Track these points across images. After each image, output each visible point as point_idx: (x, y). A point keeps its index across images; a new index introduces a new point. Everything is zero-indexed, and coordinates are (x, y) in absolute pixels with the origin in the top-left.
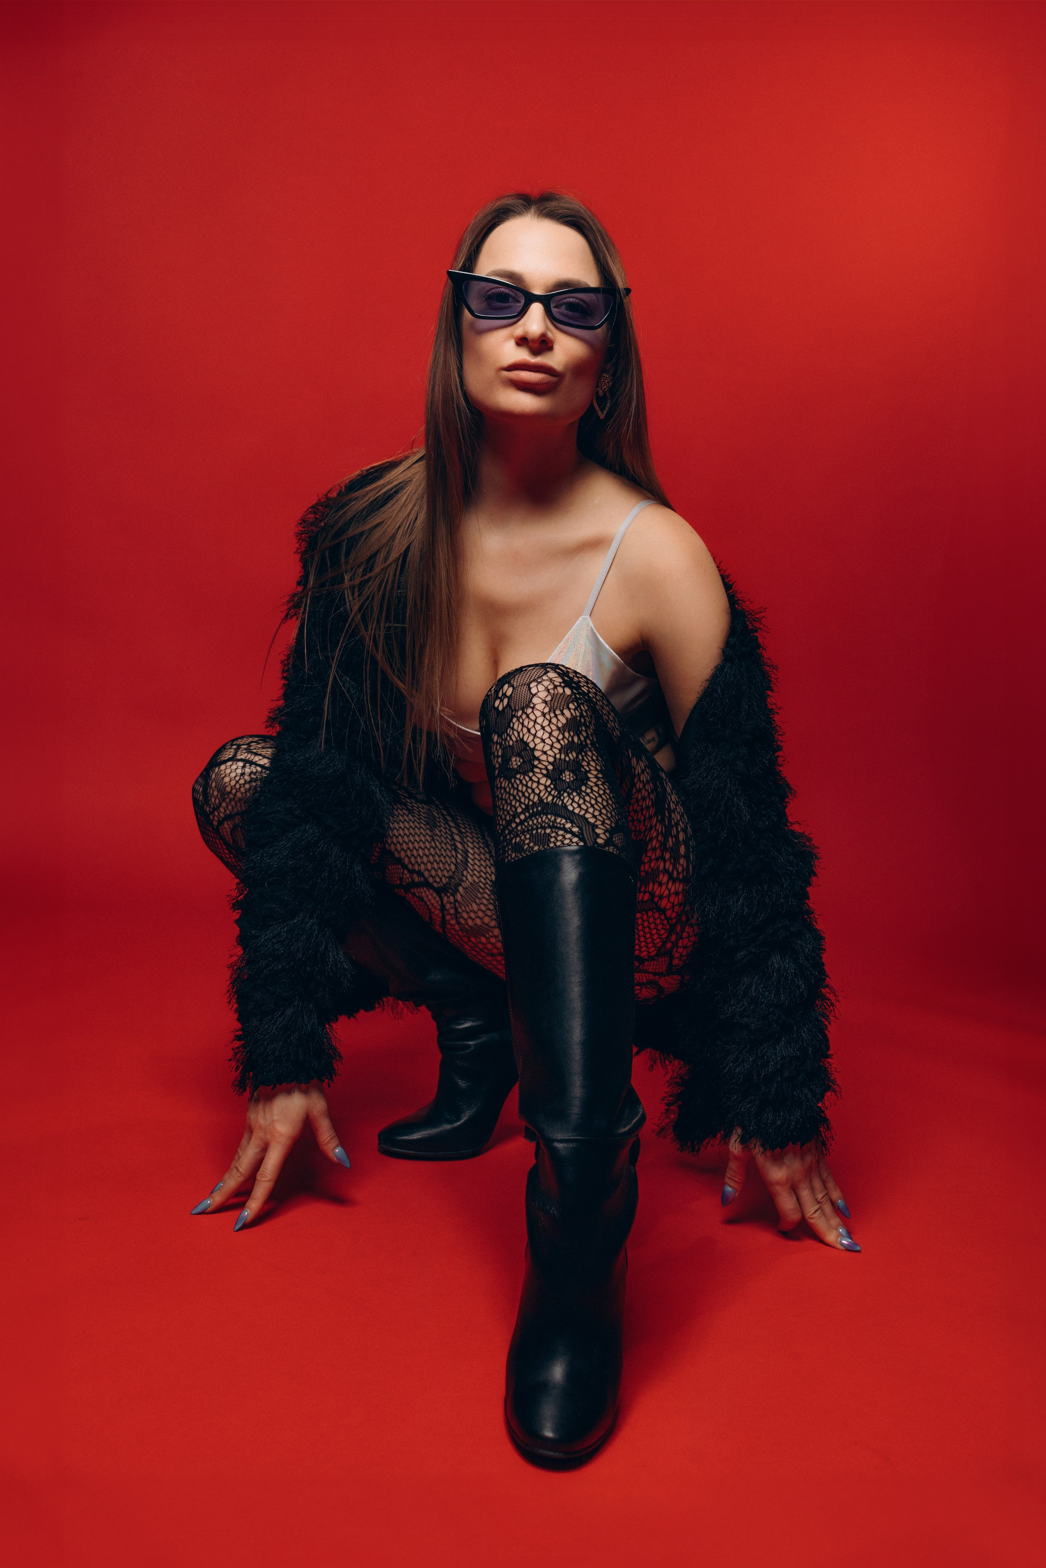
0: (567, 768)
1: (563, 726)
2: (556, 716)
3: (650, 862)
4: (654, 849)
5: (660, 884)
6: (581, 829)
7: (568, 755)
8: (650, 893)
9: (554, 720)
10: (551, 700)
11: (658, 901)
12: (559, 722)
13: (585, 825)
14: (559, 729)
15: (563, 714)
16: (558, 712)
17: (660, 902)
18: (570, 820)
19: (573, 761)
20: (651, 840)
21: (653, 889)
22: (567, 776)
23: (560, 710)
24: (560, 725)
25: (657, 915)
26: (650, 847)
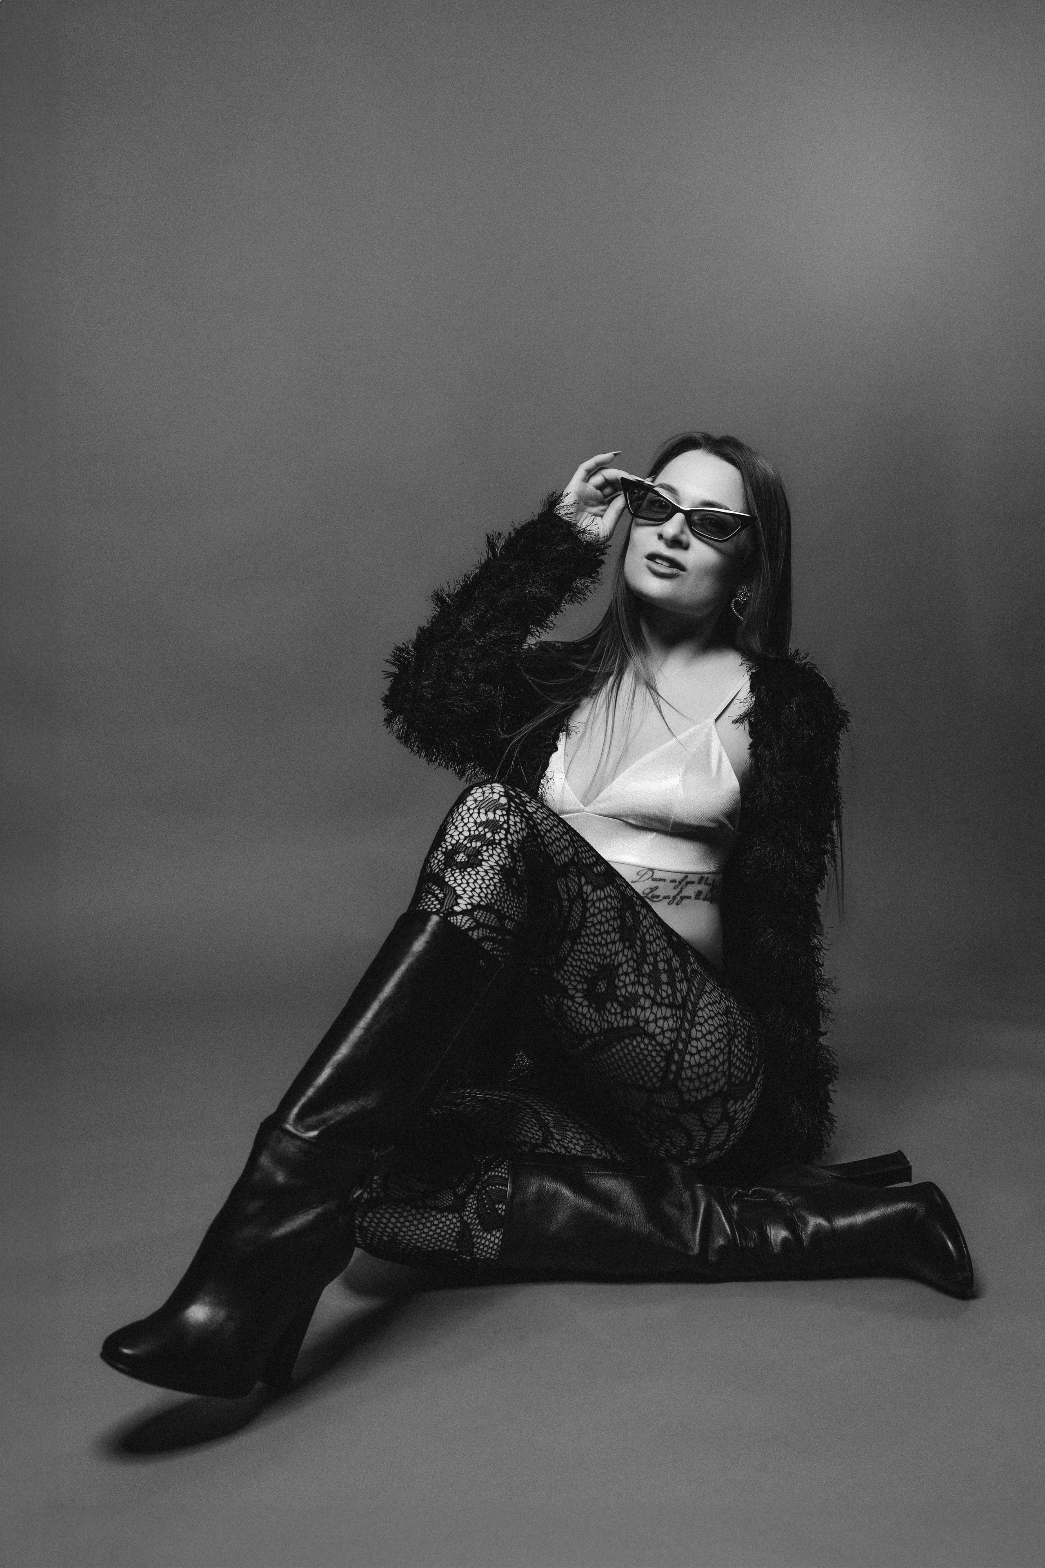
0: (464, 852)
1: (481, 822)
2: (479, 813)
3: (625, 986)
4: (626, 974)
5: (643, 1009)
6: (445, 896)
7: (471, 842)
8: (633, 1018)
9: (475, 816)
10: (481, 801)
11: (645, 1026)
12: (479, 818)
13: (451, 895)
14: (475, 822)
15: (486, 814)
16: (482, 811)
17: (646, 1027)
18: (441, 888)
19: (473, 848)
20: (620, 965)
21: (636, 1013)
22: (461, 857)
23: (486, 810)
24: (478, 820)
25: (646, 1041)
26: (620, 971)
